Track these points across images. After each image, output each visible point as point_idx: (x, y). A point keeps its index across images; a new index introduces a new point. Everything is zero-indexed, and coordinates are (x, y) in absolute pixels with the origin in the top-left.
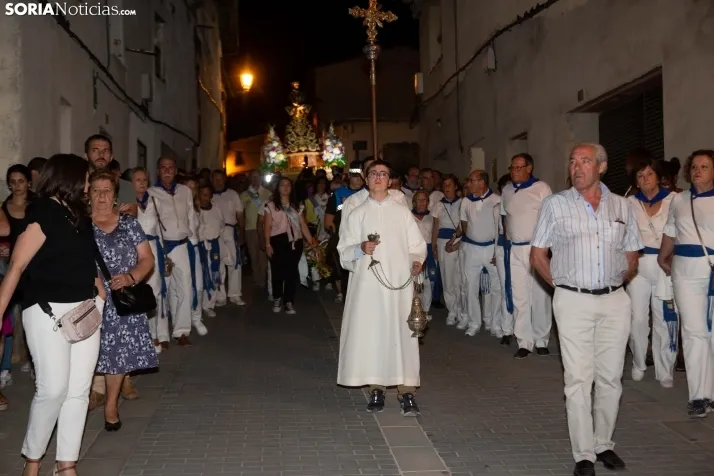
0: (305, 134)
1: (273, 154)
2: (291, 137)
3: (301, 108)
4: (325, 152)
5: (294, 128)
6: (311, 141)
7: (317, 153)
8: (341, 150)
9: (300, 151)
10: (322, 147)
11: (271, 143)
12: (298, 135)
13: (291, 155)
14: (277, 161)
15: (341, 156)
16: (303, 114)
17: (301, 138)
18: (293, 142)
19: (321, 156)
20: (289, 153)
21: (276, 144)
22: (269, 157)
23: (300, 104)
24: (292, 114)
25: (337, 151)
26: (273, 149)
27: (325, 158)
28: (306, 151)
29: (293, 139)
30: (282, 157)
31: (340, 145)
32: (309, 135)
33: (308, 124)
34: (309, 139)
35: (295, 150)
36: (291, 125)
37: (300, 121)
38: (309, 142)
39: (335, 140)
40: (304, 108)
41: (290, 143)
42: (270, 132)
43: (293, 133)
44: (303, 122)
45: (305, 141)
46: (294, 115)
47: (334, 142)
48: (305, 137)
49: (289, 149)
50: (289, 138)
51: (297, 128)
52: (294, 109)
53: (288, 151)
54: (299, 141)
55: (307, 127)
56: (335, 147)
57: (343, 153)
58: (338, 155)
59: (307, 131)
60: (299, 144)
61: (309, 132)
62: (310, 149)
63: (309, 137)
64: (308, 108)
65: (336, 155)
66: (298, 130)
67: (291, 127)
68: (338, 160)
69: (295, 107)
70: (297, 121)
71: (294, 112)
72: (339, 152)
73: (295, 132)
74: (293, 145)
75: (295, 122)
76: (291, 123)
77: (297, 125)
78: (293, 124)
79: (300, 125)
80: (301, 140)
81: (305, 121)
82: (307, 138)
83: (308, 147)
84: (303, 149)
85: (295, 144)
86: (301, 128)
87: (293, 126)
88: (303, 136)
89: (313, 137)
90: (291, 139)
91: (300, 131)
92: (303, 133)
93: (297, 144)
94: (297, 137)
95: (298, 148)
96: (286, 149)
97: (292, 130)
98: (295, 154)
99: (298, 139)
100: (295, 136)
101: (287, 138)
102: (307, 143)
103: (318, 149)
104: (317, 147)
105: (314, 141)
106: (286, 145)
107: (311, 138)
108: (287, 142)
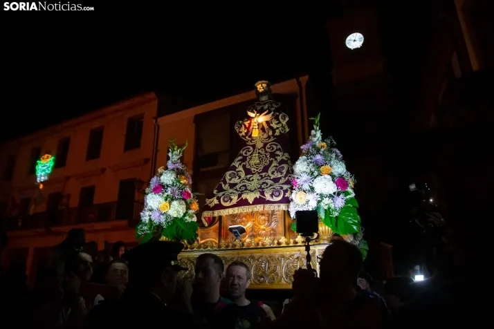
0: (266, 169)
2: (232, 176)
3: (262, 119)
4: (295, 194)
5: (244, 159)
6: (276, 180)
7: (284, 206)
9: (243, 203)
11: (161, 173)
12: (248, 172)
13: (224, 213)
14: (157, 218)
15: (340, 202)
16: (266, 129)
17: (256, 177)
18: (232, 186)
21: (167, 178)
23: (260, 112)
24: (243, 132)
25: (325, 185)
26: (160, 188)
28: (257, 202)
29: (235, 180)
32: (273, 169)
33: (277, 150)
34: (272, 177)
35: (231, 200)
36: (241, 155)
37: (259, 145)
38: (270, 182)
39: (318, 157)
40: (268, 118)
41: (225, 187)
42: (170, 155)
43: (241, 168)
44: (268, 146)
45: (262, 181)
46: (246, 134)
47: (316, 161)
48: (263, 174)
49: (219, 199)
50: (228, 178)
51: (251, 159)
52: (247, 123)
53: (216, 201)
54: (247, 183)
55: (273, 155)
56: (320, 174)
57: (347, 194)
58: (331, 196)
59: (271, 162)
60: (246, 189)
61: (275, 164)
62: (268, 197)
63: (273, 173)
64: (277, 118)
65: (322, 196)
66: (252, 162)
67: (240, 158)
68: (328, 212)
69: (250, 118)
70: (254, 146)
71: (248, 129)
72: (331, 188)
73: (244, 167)
74: (231, 191)
75: (249, 148)
76: (241, 152)
77: (252, 154)
78: (245, 151)
79: (259, 153)
80: (253, 180)
81: (270, 145)
82: (268, 176)
83: (262, 193)
84: (250, 197)
85: (236, 190)
86: (260, 158)
87: (243, 156)
88: (259, 173)
89: (282, 173)
90: (230, 180)
91: (256, 165)
92: (262, 168)
93: (240, 188)
94: (246, 175)
95: (240, 196)
96: (212, 200)
97: (240, 164)
98: (231, 211)
99: (246, 179)
100: (243, 175)
101: (225, 178)
102: (263, 186)
103: (287, 195)
104: (285, 191)
105: (283, 181)
106: (215, 191)
107: (277, 175)
108: (220, 185)
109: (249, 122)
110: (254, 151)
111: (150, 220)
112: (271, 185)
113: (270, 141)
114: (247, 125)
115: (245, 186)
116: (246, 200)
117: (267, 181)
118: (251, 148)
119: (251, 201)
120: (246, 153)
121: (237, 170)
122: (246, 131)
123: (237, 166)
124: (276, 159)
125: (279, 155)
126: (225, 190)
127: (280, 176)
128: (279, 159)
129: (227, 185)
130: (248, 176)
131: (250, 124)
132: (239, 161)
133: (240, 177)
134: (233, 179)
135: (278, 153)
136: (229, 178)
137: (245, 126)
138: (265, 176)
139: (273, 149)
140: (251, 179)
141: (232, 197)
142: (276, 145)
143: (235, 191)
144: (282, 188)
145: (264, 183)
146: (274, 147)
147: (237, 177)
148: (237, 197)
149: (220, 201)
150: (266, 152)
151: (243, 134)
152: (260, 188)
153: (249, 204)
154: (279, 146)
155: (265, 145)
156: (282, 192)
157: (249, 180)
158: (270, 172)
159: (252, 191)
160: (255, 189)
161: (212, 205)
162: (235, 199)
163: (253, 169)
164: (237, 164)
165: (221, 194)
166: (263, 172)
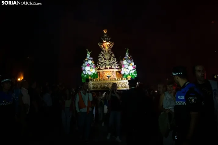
0: (110, 59)
1: (87, 68)
2: (101, 60)
3: (108, 43)
4: (123, 69)
5: (103, 55)
6: (114, 63)
7: (117, 70)
8: (134, 67)
9: (106, 68)
10: (121, 67)
11: (87, 61)
12: (105, 59)
13: (101, 71)
14: (90, 73)
15: (133, 71)
16: (109, 47)
17: (107, 61)
18: (102, 63)
19: (120, 72)
20: (99, 69)
21: (90, 62)
22: (85, 70)
23: (107, 41)
24: (102, 46)
25: (131, 68)
26: (88, 65)
27: (123, 73)
28: (110, 68)
29: (102, 61)
30: (94, 71)
31: (133, 64)
32: (112, 59)
33: (112, 53)
34: (112, 61)
35: (103, 67)
36: (102, 53)
37: (107, 51)
38: (112, 63)
39: (129, 61)
40: (109, 43)
41: (100, 63)
42: (88, 55)
43: (102, 58)
44: (109, 52)
45: (110, 62)
46: (103, 47)
47: (129, 62)
48: (110, 60)
49: (99, 67)
50: (100, 60)
51: (105, 55)
52: (103, 44)
53: (99, 68)
54: (106, 63)
55: (111, 55)
56: (130, 65)
57: (135, 70)
58: (132, 70)
59: (111, 57)
60: (106, 65)
61: (112, 57)
62: (113, 67)
63: (112, 60)
64: (112, 44)
65: (131, 70)
66: (106, 56)
67: (102, 54)
68: (132, 74)
69: (104, 43)
70: (105, 51)
71: (104, 46)
72: (132, 68)
73: (103, 57)
74: (102, 65)
76: (101, 52)
79: (107, 53)
83: (111, 66)
84: (108, 67)
93: (104, 64)
95: (105, 66)
96: (97, 67)
98: (103, 70)
100: (104, 60)
101: (99, 61)
102: (111, 64)
103: (118, 67)
104: (117, 66)
105: (115, 63)
106: (97, 65)
107: (113, 61)
108: (98, 63)
110: (105, 53)
111: (88, 74)
119: (108, 68)
128: (113, 56)
130: (106, 60)
135: (112, 54)
145: (110, 63)
151: (102, 47)
153: (108, 69)
155: (108, 51)
158: (111, 60)
161: (98, 69)
162: (104, 67)
163: (106, 58)
164: (101, 56)
165: (99, 65)
166: (109, 59)
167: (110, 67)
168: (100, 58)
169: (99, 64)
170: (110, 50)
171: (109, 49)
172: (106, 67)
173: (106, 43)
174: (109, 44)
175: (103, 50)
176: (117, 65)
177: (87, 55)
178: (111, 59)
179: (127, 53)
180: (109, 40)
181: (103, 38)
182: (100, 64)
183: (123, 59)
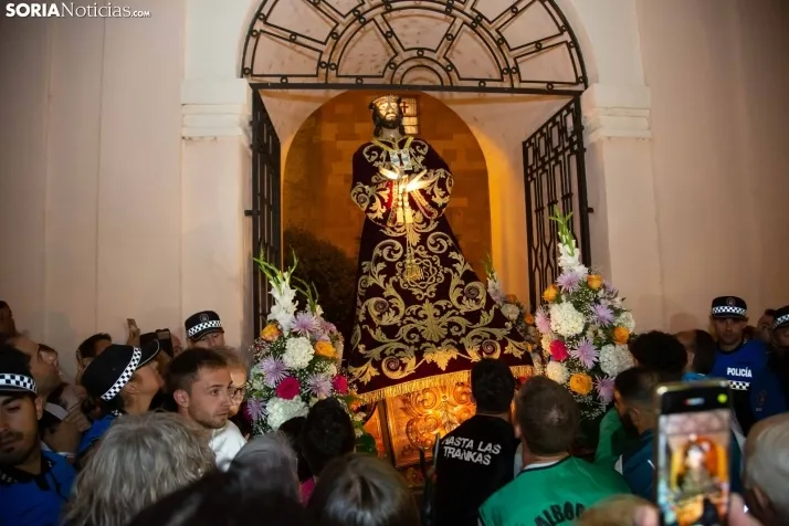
2: (384, 308)
3: (415, 185)
5: (390, 270)
6: (473, 317)
11: (278, 350)
12: (409, 298)
18: (391, 331)
24: (379, 210)
29: (389, 319)
35: (404, 366)
38: (463, 322)
41: (378, 335)
43: (391, 291)
44: (430, 239)
45: (445, 320)
46: (386, 215)
48: (442, 303)
49: (377, 364)
50: (374, 313)
51: (403, 268)
52: (384, 194)
53: (373, 372)
54: (418, 324)
55: (447, 261)
56: (610, 342)
59: (448, 277)
60: (423, 340)
61: (456, 281)
63: (460, 300)
67: (381, 266)
69: (390, 183)
70: (402, 240)
73: (396, 285)
75: (393, 245)
76: (377, 251)
77: (403, 258)
78: (386, 251)
79: (416, 255)
80: (426, 317)
81: (435, 238)
82: (454, 307)
83: (461, 348)
84: (442, 357)
85: (402, 341)
86: (421, 266)
87: (387, 263)
88: (432, 301)
89: (477, 301)
90: (380, 316)
91: (417, 281)
92: (433, 289)
93: (408, 336)
94: (407, 304)
95: (419, 355)
96: (363, 368)
97: (386, 281)
98: (406, 387)
99: (412, 315)
100: (399, 303)
101: (367, 314)
102: (454, 330)
103: (508, 350)
104: (504, 344)
105: (486, 318)
106: (361, 348)
107: (469, 306)
108: (365, 332)
109: (388, 191)
110: (405, 252)
112: (468, 330)
113: (430, 228)
114: (386, 198)
115: (414, 330)
116: (434, 364)
117: (455, 319)
118: (398, 245)
120: (390, 256)
121: (386, 294)
122: (384, 210)
123: (382, 285)
124: (455, 270)
125: (456, 261)
126: (381, 344)
127: (476, 308)
128: (460, 268)
129: (379, 331)
130: (414, 308)
131: (390, 196)
132: (381, 273)
133: (397, 311)
134: (385, 317)
135: (453, 255)
136: (376, 313)
137: (382, 199)
138: (448, 309)
139: (442, 247)
140: (421, 314)
141: (404, 360)
142: (446, 239)
143: (401, 346)
144: (493, 337)
145: (451, 324)
146: (443, 242)
147: (393, 312)
148: (414, 360)
149: (380, 370)
150: (430, 253)
151: (379, 215)
152: (449, 335)
154: (450, 242)
155: (424, 237)
156: (498, 345)
157: (417, 317)
158: (454, 299)
159: (438, 345)
160: (442, 340)
161: (366, 379)
162: (411, 366)
163: (416, 292)
164: (380, 281)
165: (375, 353)
166: (438, 297)
167: (454, 354)
168: (376, 291)
169: (371, 344)
170: (433, 225)
171: (426, 221)
172: (428, 357)
173: (402, 187)
174: (423, 191)
175: (388, 232)
176: (500, 333)
177: (272, 301)
178: (454, 294)
179: (563, 248)
180: (421, 159)
181: (380, 150)
182: (375, 344)
183: (550, 293)
